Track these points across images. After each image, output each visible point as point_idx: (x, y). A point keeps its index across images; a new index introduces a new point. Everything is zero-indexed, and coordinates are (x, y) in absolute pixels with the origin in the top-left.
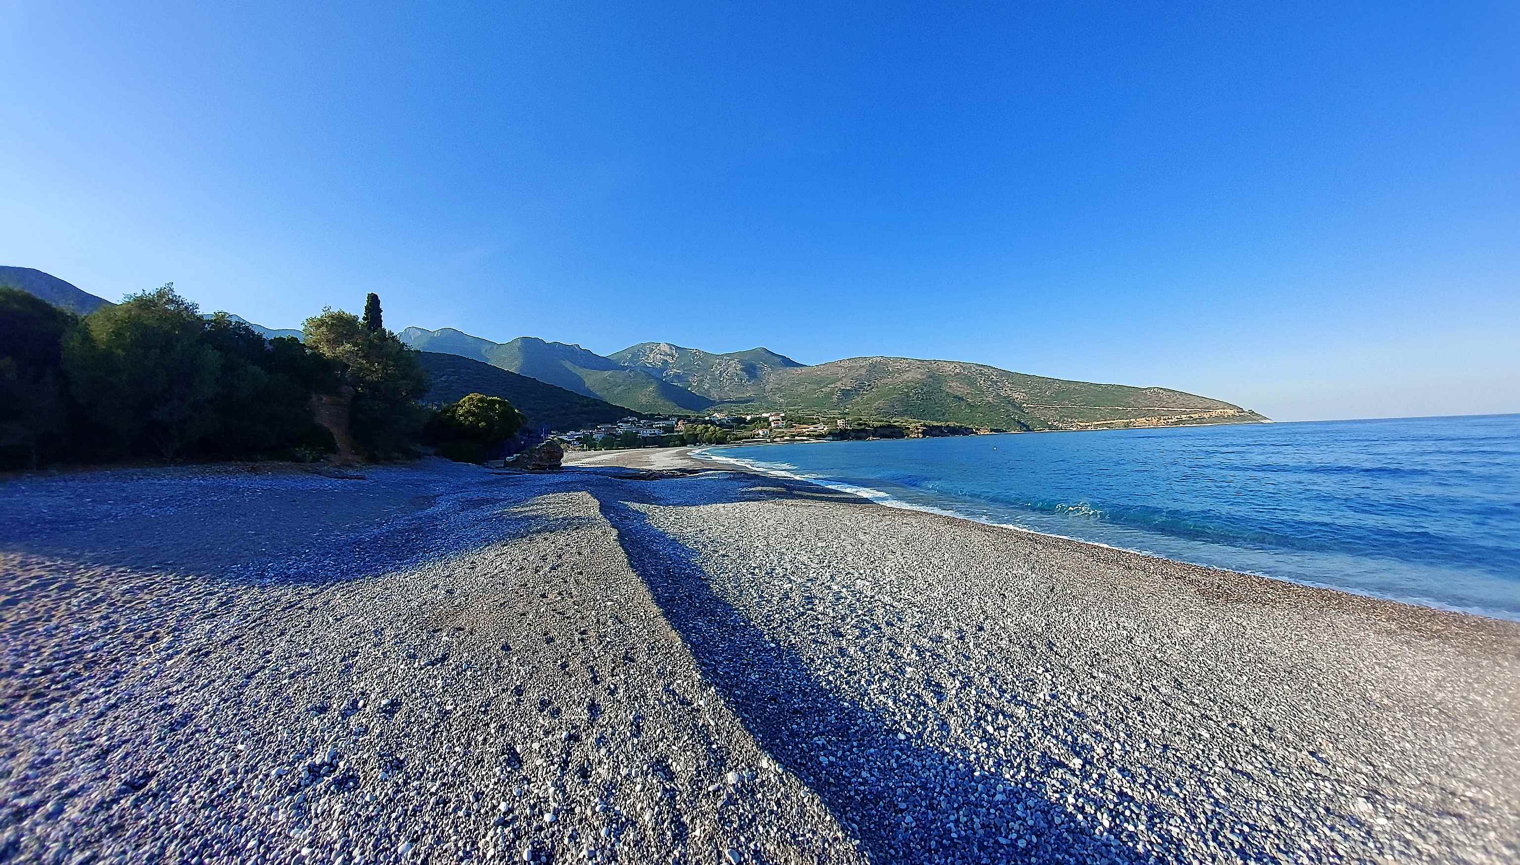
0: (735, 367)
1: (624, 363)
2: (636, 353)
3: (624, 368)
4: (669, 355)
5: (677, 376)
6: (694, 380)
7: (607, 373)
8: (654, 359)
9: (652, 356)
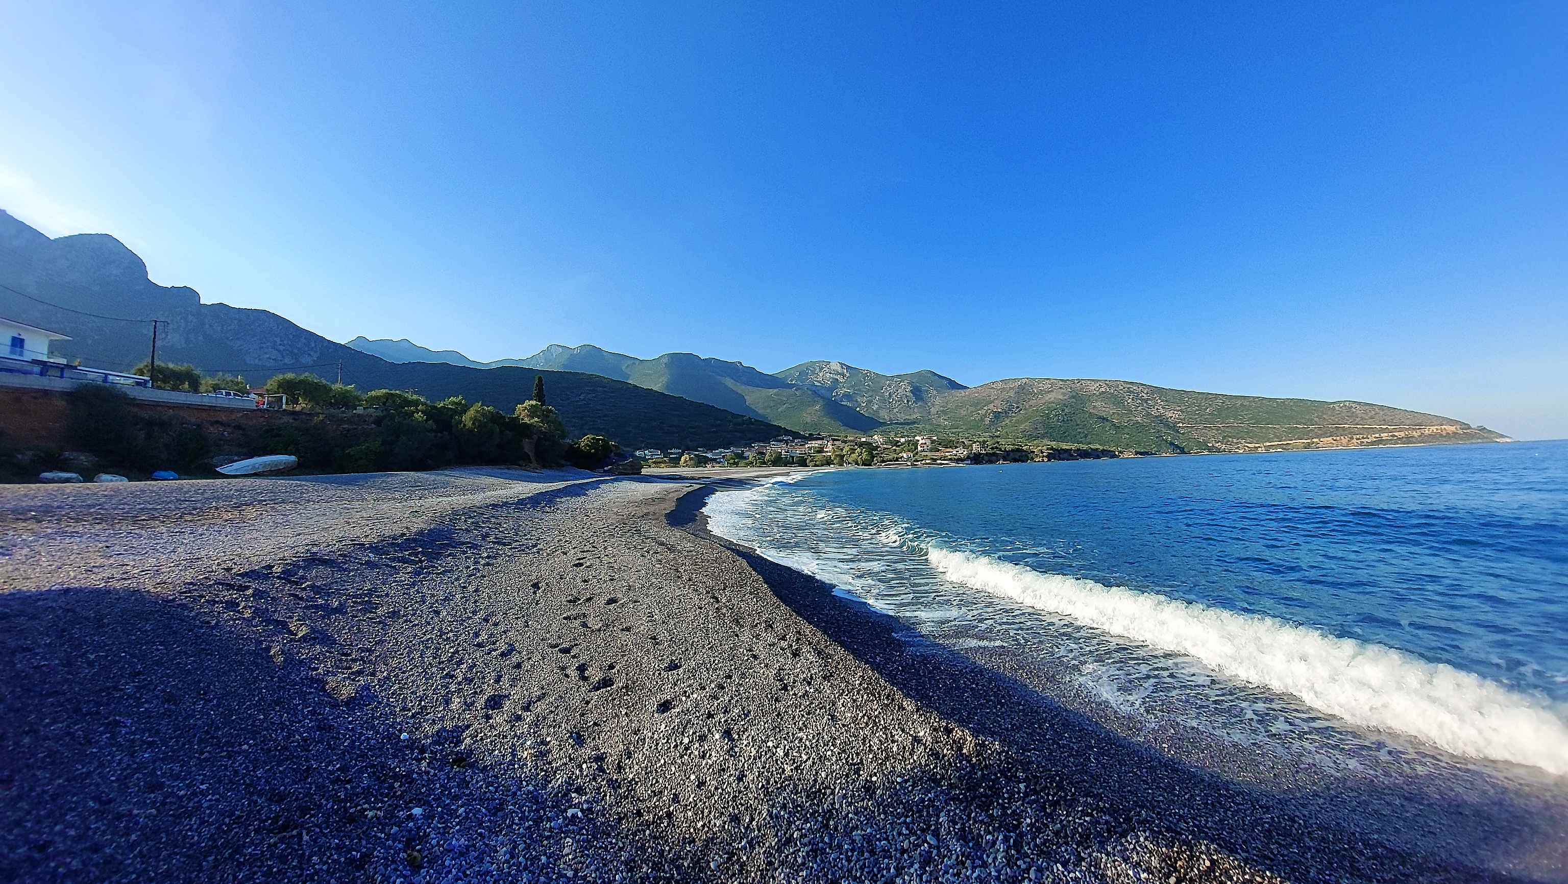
0: (905, 389)
1: (791, 381)
2: (804, 371)
3: (790, 386)
4: (840, 374)
5: (847, 396)
6: (862, 401)
7: (772, 391)
8: (823, 378)
9: (821, 374)
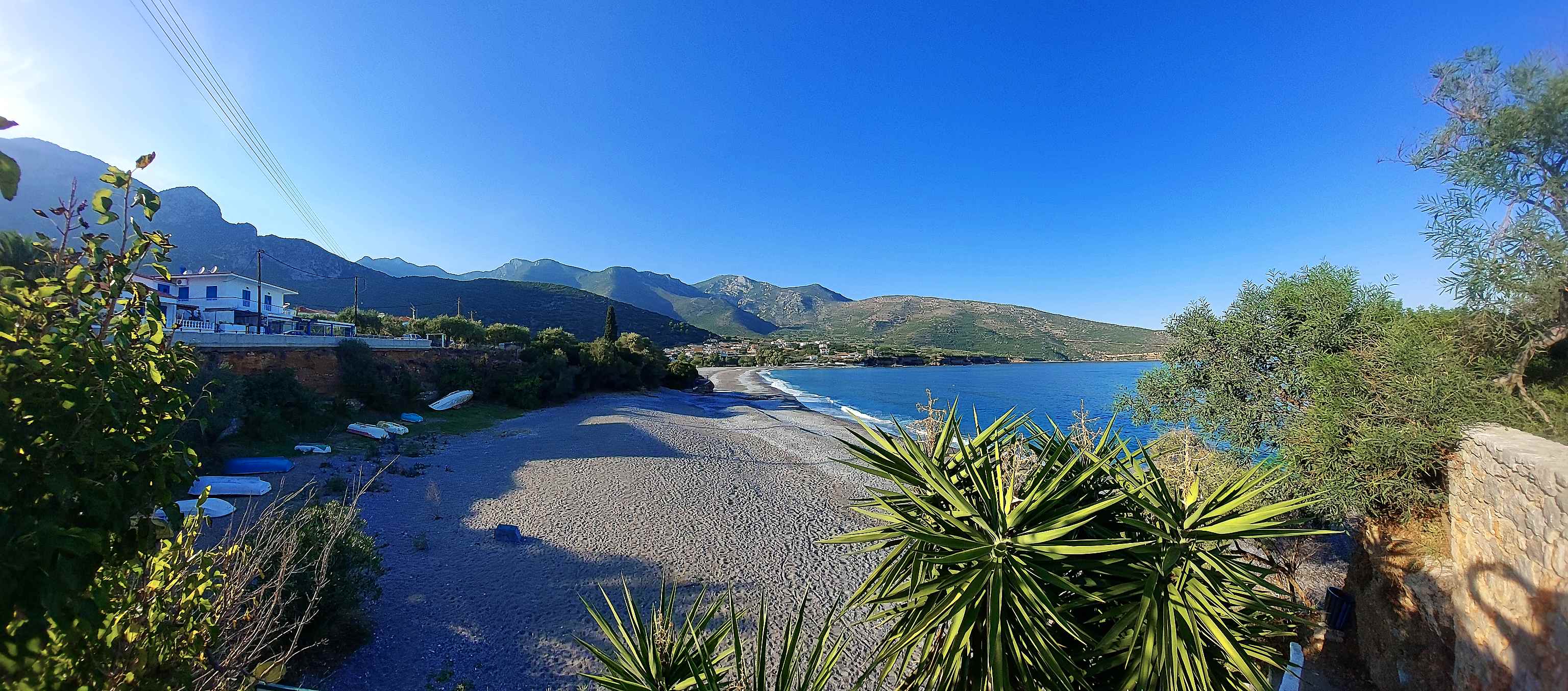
0: (797, 299)
1: (707, 291)
2: (717, 283)
3: (708, 296)
4: (744, 286)
5: (750, 305)
6: (763, 308)
7: (693, 300)
8: (732, 289)
9: (730, 287)
